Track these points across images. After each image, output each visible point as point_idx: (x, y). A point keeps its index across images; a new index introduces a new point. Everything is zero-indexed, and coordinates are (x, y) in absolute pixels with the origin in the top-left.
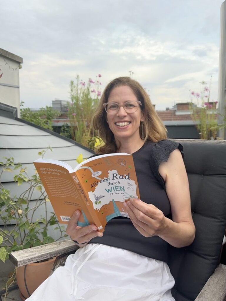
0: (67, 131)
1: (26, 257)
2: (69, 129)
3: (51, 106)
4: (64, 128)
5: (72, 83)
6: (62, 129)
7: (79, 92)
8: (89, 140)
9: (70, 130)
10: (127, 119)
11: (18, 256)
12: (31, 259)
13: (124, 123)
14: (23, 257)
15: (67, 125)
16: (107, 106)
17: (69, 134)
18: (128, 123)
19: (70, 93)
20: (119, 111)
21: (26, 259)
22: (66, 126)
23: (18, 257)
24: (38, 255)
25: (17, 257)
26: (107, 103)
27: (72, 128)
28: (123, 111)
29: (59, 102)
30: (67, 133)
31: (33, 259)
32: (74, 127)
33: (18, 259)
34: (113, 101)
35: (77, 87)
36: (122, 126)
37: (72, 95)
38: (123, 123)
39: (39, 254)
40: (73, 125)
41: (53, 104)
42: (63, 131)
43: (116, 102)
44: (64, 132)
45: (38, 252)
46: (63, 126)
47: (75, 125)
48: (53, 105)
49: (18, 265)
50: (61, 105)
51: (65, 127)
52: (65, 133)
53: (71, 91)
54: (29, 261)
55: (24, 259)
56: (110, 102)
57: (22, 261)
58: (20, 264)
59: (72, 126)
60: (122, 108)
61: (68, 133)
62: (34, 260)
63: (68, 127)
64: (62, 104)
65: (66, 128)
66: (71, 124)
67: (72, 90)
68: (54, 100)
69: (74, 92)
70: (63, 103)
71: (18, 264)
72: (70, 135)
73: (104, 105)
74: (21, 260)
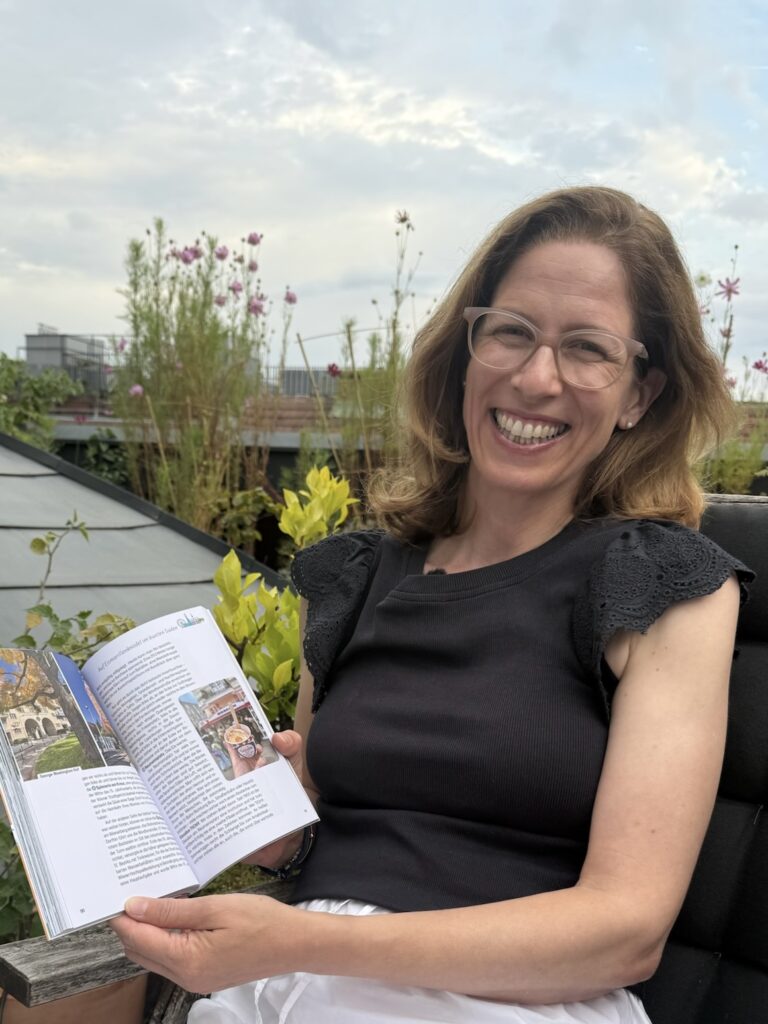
0: (110, 463)
1: (62, 965)
2: (121, 455)
3: (23, 355)
4: (99, 450)
5: (136, 250)
6: (91, 452)
7: (165, 293)
8: (219, 505)
9: (125, 458)
10: (552, 410)
11: (25, 963)
12: (81, 974)
13: (534, 427)
14: (47, 967)
15: (112, 436)
16: (481, 319)
17: (122, 475)
18: (553, 431)
19: (127, 294)
20: (528, 364)
21: (63, 974)
22: (104, 442)
23: (29, 965)
24: (109, 959)
25: (23, 966)
26: (484, 311)
27: (132, 453)
28: (543, 370)
29: (57, 343)
30: (111, 470)
31: (91, 977)
32: (141, 446)
33: (30, 973)
34: (516, 305)
35: (158, 272)
36: (517, 439)
37: (134, 302)
38: (529, 427)
39: (112, 954)
40: (138, 439)
41: (29, 349)
42: (93, 461)
43: (528, 318)
44: (97, 468)
45: (104, 948)
46: (94, 441)
47: (150, 440)
48: (28, 355)
49: (31, 998)
50: (64, 355)
51: (104, 448)
52: (102, 470)
53: (129, 289)
54: (73, 985)
55: (53, 973)
56: (501, 312)
57: (47, 983)
58: (38, 996)
59: (132, 443)
60: (546, 353)
61: (117, 474)
62: (93, 980)
63: (114, 445)
64: (69, 352)
65: (106, 452)
66: (129, 434)
67: (135, 284)
68: (35, 331)
69: (142, 292)
70: (70, 345)
71: (33, 993)
72: (122, 479)
73: (471, 313)
74: (42, 976)
